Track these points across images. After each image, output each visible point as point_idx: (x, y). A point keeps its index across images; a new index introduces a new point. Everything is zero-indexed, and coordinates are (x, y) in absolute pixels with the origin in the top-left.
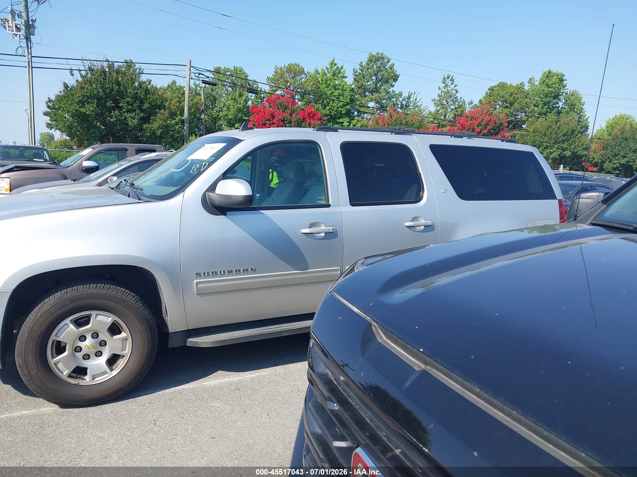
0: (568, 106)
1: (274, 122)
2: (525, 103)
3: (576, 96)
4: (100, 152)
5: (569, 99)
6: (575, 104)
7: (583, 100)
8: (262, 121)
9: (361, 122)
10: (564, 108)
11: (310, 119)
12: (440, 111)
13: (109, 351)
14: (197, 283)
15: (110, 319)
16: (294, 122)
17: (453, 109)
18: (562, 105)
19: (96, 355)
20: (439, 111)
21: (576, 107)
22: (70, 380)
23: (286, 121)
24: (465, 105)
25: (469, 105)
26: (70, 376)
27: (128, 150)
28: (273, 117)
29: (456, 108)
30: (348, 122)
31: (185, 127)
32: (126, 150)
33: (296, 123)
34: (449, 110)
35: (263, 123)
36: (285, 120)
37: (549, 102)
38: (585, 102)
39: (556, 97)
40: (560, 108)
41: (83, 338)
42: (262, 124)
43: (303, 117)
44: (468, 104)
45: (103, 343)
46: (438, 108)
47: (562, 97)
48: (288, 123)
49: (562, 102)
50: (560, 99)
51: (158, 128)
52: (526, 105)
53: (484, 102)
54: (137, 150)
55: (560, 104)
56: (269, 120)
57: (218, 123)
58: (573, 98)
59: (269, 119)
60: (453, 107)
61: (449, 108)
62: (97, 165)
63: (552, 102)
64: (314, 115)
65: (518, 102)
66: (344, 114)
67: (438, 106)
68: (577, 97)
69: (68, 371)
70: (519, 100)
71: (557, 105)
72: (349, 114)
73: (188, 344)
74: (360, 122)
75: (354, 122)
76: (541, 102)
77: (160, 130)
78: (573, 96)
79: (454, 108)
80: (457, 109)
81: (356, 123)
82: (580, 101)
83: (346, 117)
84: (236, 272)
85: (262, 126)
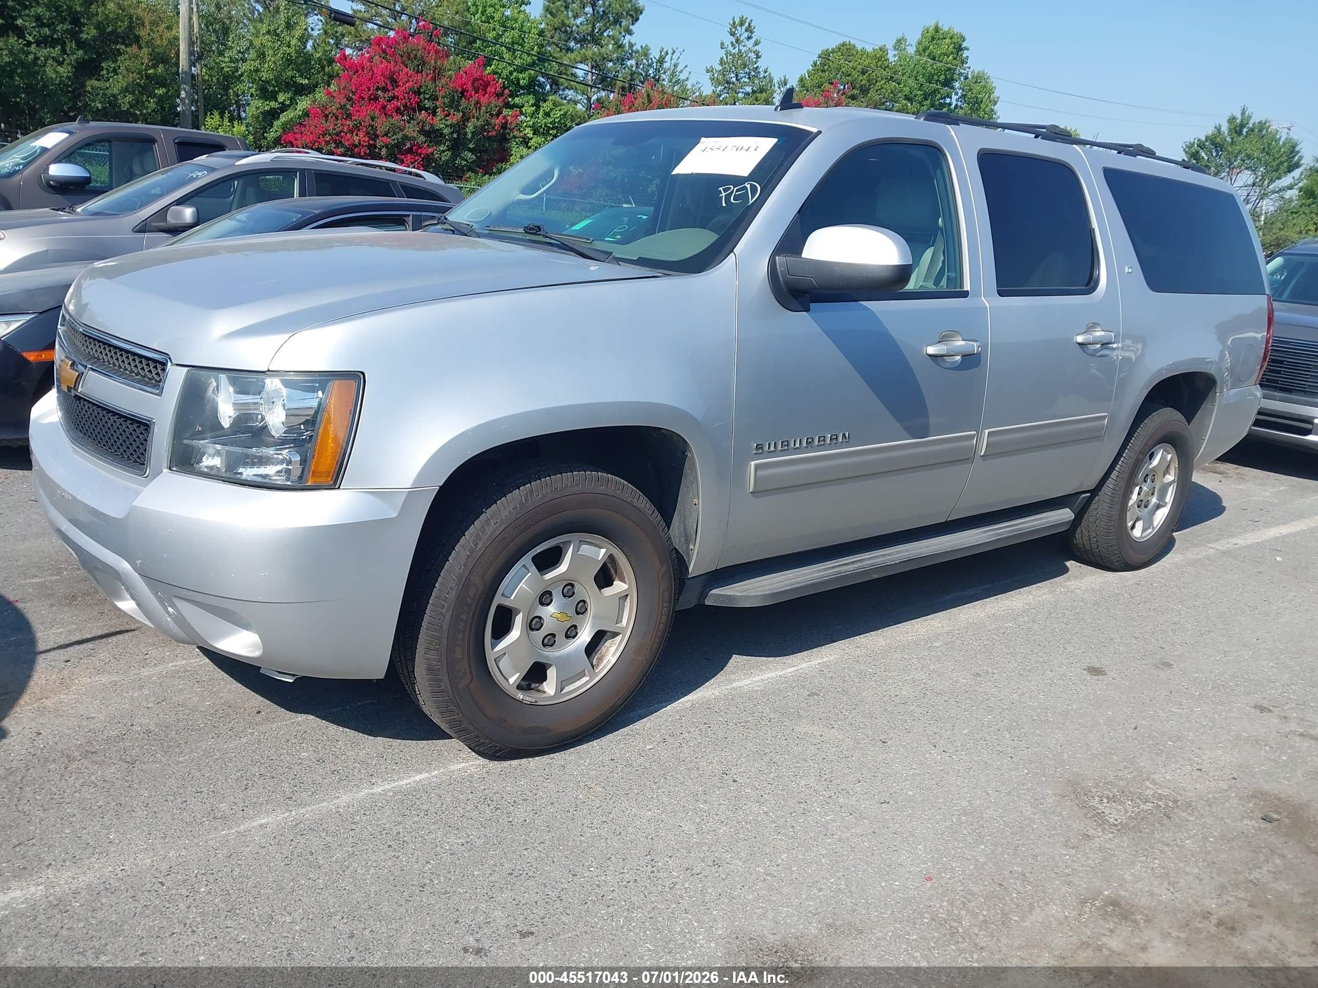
0: (968, 104)
1: (396, 94)
2: (889, 91)
3: (983, 83)
4: (89, 143)
5: (970, 90)
6: (982, 101)
7: (996, 94)
8: (369, 90)
9: (563, 107)
10: (961, 108)
11: (477, 92)
12: (723, 96)
13: (593, 626)
14: (757, 467)
15: (603, 551)
16: (443, 97)
17: (748, 94)
18: (957, 100)
19: (567, 637)
20: (721, 95)
21: (983, 106)
22: (520, 696)
23: (424, 93)
24: (771, 87)
25: (779, 88)
26: (519, 687)
27: (156, 141)
28: (395, 82)
29: (754, 92)
30: (532, 106)
31: (183, 92)
32: (153, 141)
33: (446, 101)
34: (740, 95)
35: (371, 95)
36: (422, 90)
37: (936, 91)
38: (998, 98)
39: (948, 83)
40: (953, 106)
41: (545, 598)
42: (370, 99)
43: (462, 88)
44: (777, 85)
45: (581, 609)
46: (720, 88)
47: (957, 85)
48: (428, 99)
49: (956, 94)
50: (952, 88)
51: (125, 90)
52: (892, 95)
53: (808, 84)
54: (178, 143)
55: (954, 97)
56: (385, 90)
57: (235, 89)
58: (977, 88)
59: (384, 88)
60: (749, 89)
61: (741, 90)
62: (85, 174)
63: (939, 93)
64: (486, 85)
65: (876, 88)
66: (523, 88)
67: (720, 84)
68: (985, 87)
69: (518, 674)
70: (878, 84)
71: (948, 101)
72: (532, 87)
73: (708, 602)
74: (559, 108)
75: (546, 106)
76: (919, 92)
77: (130, 98)
78: (978, 84)
79: (750, 91)
80: (758, 95)
81: (551, 110)
82: (990, 94)
83: (529, 94)
84: (819, 442)
85: (369, 102)
